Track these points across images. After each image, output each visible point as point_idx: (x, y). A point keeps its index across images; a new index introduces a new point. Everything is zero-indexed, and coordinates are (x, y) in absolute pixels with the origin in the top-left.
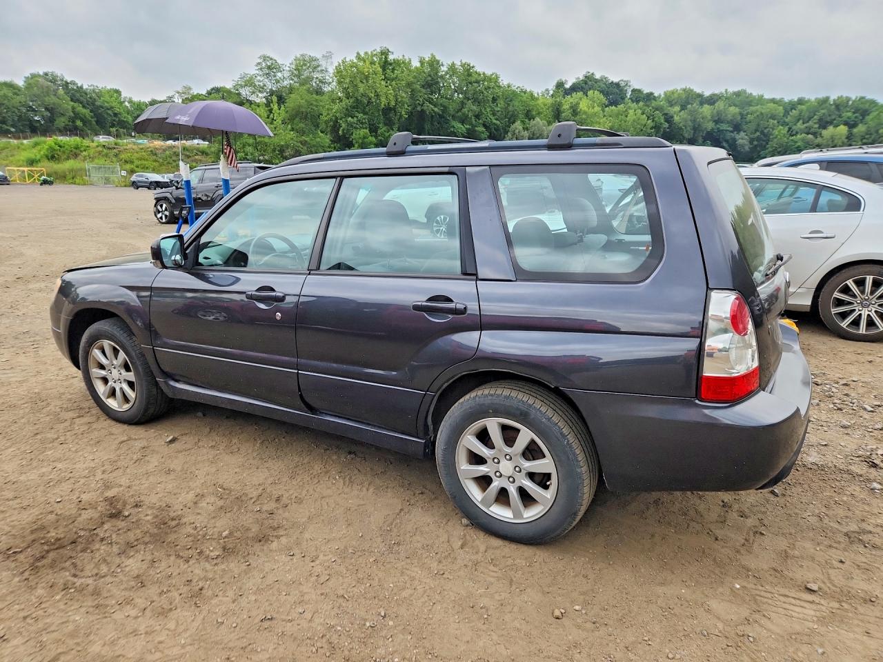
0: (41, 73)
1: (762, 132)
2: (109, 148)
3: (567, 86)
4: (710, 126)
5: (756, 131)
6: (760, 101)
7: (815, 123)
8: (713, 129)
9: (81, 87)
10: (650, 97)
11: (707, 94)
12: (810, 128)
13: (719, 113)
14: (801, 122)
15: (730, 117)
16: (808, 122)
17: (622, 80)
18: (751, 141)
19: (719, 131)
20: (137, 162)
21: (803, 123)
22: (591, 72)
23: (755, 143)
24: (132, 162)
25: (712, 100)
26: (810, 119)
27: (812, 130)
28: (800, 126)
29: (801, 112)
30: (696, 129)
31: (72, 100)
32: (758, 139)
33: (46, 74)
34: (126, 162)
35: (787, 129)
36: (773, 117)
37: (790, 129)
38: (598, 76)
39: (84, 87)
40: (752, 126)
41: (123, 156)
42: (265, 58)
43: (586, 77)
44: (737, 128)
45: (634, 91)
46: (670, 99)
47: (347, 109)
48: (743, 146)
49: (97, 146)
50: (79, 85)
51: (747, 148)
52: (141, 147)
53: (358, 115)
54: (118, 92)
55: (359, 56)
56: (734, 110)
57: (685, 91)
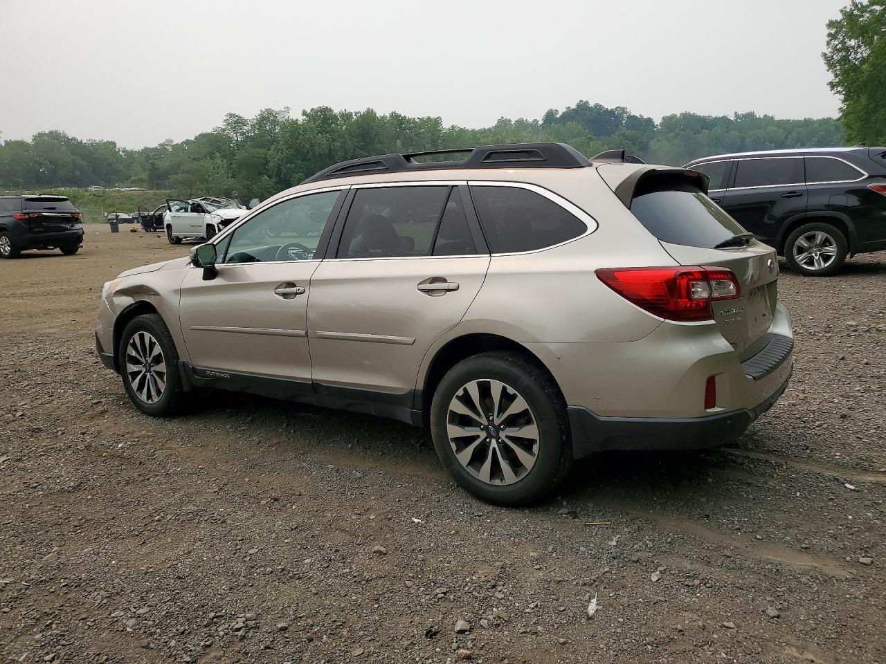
0: (47, 132)
2: (98, 196)
3: (558, 115)
9: (81, 141)
10: (648, 122)
11: (712, 115)
13: (717, 137)
15: (728, 141)
17: (619, 107)
20: (117, 206)
22: (585, 100)
24: (114, 206)
25: (713, 124)
31: (72, 154)
33: (51, 133)
34: (110, 206)
38: (592, 104)
39: (83, 142)
41: (107, 202)
42: (231, 115)
43: (578, 105)
45: (630, 117)
49: (90, 195)
50: (79, 140)
52: (122, 194)
54: (114, 144)
55: (304, 113)
56: (734, 133)
57: (684, 115)
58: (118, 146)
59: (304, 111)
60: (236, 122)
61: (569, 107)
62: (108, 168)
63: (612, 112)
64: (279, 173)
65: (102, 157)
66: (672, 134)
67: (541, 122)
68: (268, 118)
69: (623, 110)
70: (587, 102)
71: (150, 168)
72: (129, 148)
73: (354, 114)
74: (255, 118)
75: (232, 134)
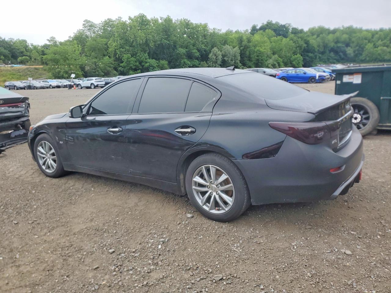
1: (360, 47)
3: (258, 28)
4: (332, 45)
5: (357, 46)
6: (361, 30)
7: (388, 41)
8: (334, 46)
10: (302, 31)
11: (332, 28)
12: (385, 43)
13: (337, 38)
14: (380, 40)
15: (342, 39)
16: (384, 40)
17: (287, 24)
18: (354, 52)
19: (338, 47)
21: (382, 41)
22: (271, 20)
23: (357, 52)
25: (334, 32)
26: (385, 38)
27: (386, 44)
28: (380, 42)
29: (380, 35)
30: (325, 46)
32: (358, 50)
35: (372, 44)
36: (366, 39)
37: (374, 44)
38: (274, 22)
40: (355, 44)
42: (86, 21)
43: (268, 23)
44: (347, 45)
45: (293, 29)
46: (312, 32)
47: (121, 45)
48: (350, 54)
50: (3, 39)
51: (352, 55)
53: (126, 47)
54: (25, 41)
55: (130, 18)
56: (345, 36)
57: (320, 27)
58: (28, 42)
59: (129, 17)
60: (91, 26)
61: (263, 23)
62: (21, 54)
63: (284, 26)
64: (115, 54)
65: (16, 48)
66: (315, 36)
67: (250, 31)
68: (108, 23)
69: (289, 25)
70: (271, 21)
71: (41, 53)
72: (35, 44)
73: (159, 19)
74: (101, 23)
75: (88, 33)
